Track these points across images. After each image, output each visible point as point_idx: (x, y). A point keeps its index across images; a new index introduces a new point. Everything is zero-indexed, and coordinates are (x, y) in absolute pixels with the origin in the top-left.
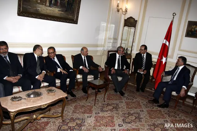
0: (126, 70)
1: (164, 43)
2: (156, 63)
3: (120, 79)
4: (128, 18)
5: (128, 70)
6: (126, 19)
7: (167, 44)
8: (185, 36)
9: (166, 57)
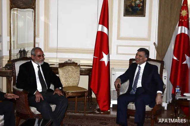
1: (100, 30)
2: (91, 67)
3: (53, 107)
5: (60, 88)
7: (105, 30)
8: (124, 16)
9: (107, 53)
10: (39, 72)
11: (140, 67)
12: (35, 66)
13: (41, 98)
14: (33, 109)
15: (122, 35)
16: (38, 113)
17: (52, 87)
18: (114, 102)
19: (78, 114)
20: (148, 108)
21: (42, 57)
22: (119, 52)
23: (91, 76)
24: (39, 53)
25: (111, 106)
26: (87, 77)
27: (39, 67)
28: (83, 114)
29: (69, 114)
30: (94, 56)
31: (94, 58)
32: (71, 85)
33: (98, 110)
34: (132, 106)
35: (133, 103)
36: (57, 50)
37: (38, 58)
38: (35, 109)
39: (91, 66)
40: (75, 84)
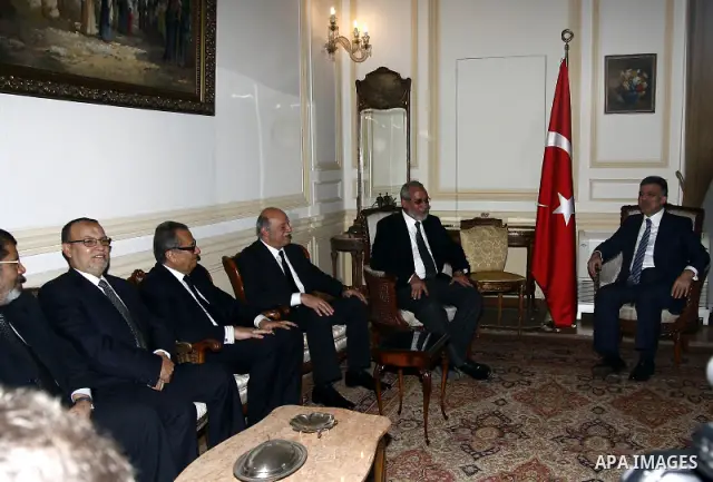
0: (458, 273)
1: (551, 143)
3: (451, 312)
4: (368, 75)
5: (466, 271)
6: (362, 77)
7: (564, 145)
8: (606, 112)
9: (570, 195)
10: (419, 236)
11: (649, 222)
12: (410, 222)
13: (423, 292)
14: (408, 316)
15: (602, 156)
16: (417, 323)
17: (447, 269)
18: (585, 308)
19: (503, 332)
20: (667, 316)
21: (423, 204)
22: (595, 196)
23: (534, 248)
24: (417, 195)
25: (579, 317)
26: (525, 249)
27: (417, 225)
28: (514, 333)
29: (485, 331)
30: (539, 202)
31: (539, 207)
32: (488, 267)
33: (551, 325)
34: (629, 312)
35: (632, 306)
36: (457, 195)
37: (416, 206)
38: (412, 314)
39: (532, 227)
40: (497, 266)
